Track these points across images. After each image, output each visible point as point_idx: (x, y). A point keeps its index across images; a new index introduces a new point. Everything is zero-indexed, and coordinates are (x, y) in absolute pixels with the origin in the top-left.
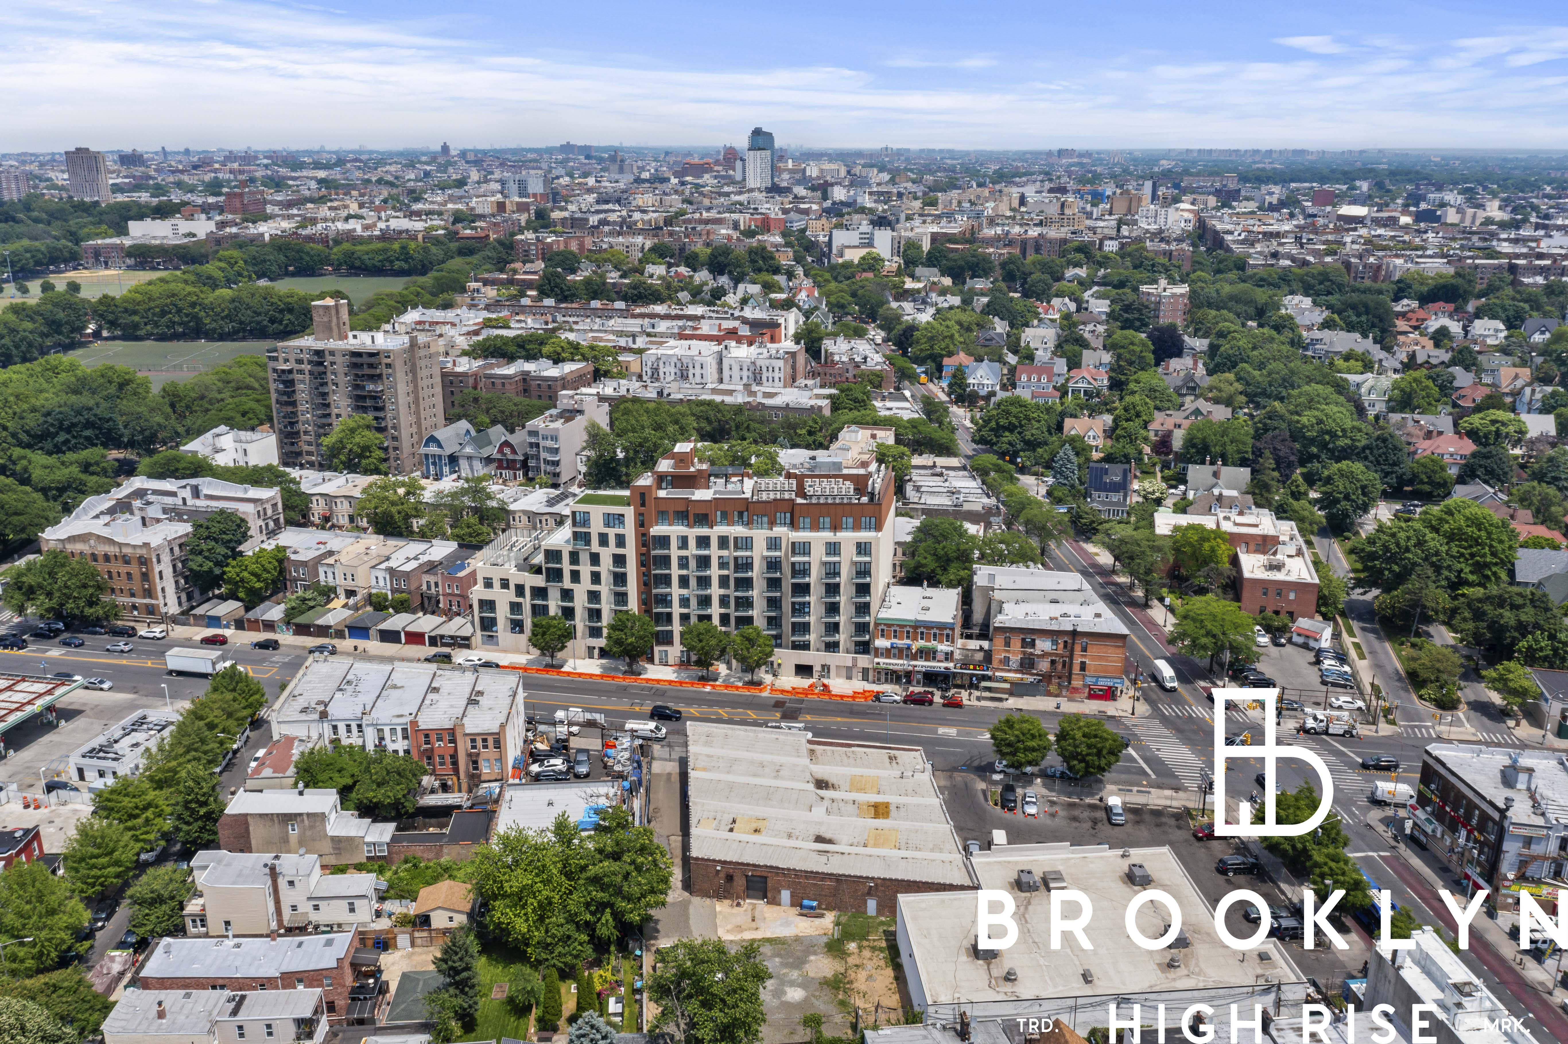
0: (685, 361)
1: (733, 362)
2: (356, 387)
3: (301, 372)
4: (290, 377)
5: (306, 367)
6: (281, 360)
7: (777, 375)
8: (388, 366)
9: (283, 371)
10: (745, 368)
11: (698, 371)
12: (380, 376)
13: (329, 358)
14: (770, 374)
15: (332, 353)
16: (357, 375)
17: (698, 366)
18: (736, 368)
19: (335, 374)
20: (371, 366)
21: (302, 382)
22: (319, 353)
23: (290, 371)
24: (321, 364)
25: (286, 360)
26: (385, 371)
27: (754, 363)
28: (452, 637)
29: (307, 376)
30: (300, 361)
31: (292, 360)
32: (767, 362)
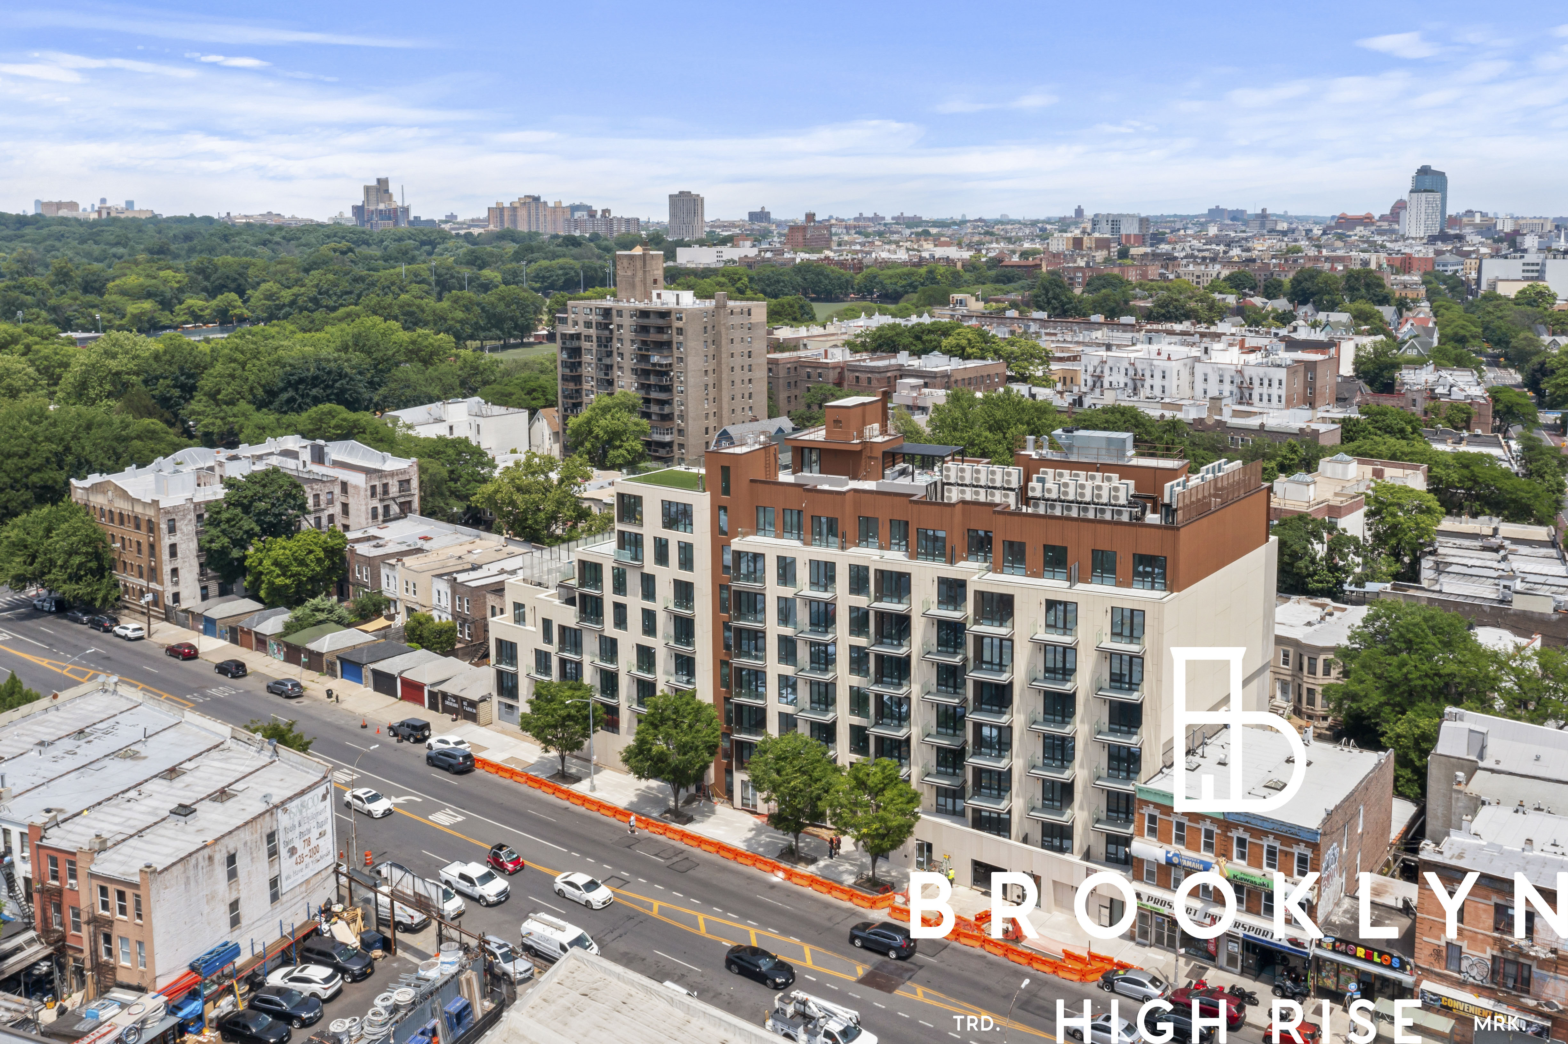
0: (1139, 367)
1: (1209, 370)
2: (644, 358)
3: (588, 338)
4: (575, 344)
5: (592, 332)
6: (570, 322)
7: (1275, 391)
8: (680, 331)
9: (572, 336)
10: (1227, 380)
11: (1158, 382)
12: (668, 344)
13: (616, 320)
14: (1265, 390)
15: (620, 313)
16: (644, 343)
17: (1158, 375)
18: (1213, 379)
19: (620, 340)
20: (660, 330)
21: (589, 351)
22: (607, 312)
23: (577, 336)
24: (606, 326)
25: (576, 323)
26: (676, 339)
27: (1240, 372)
29: (595, 344)
30: (588, 325)
31: (581, 323)
32: (1261, 371)
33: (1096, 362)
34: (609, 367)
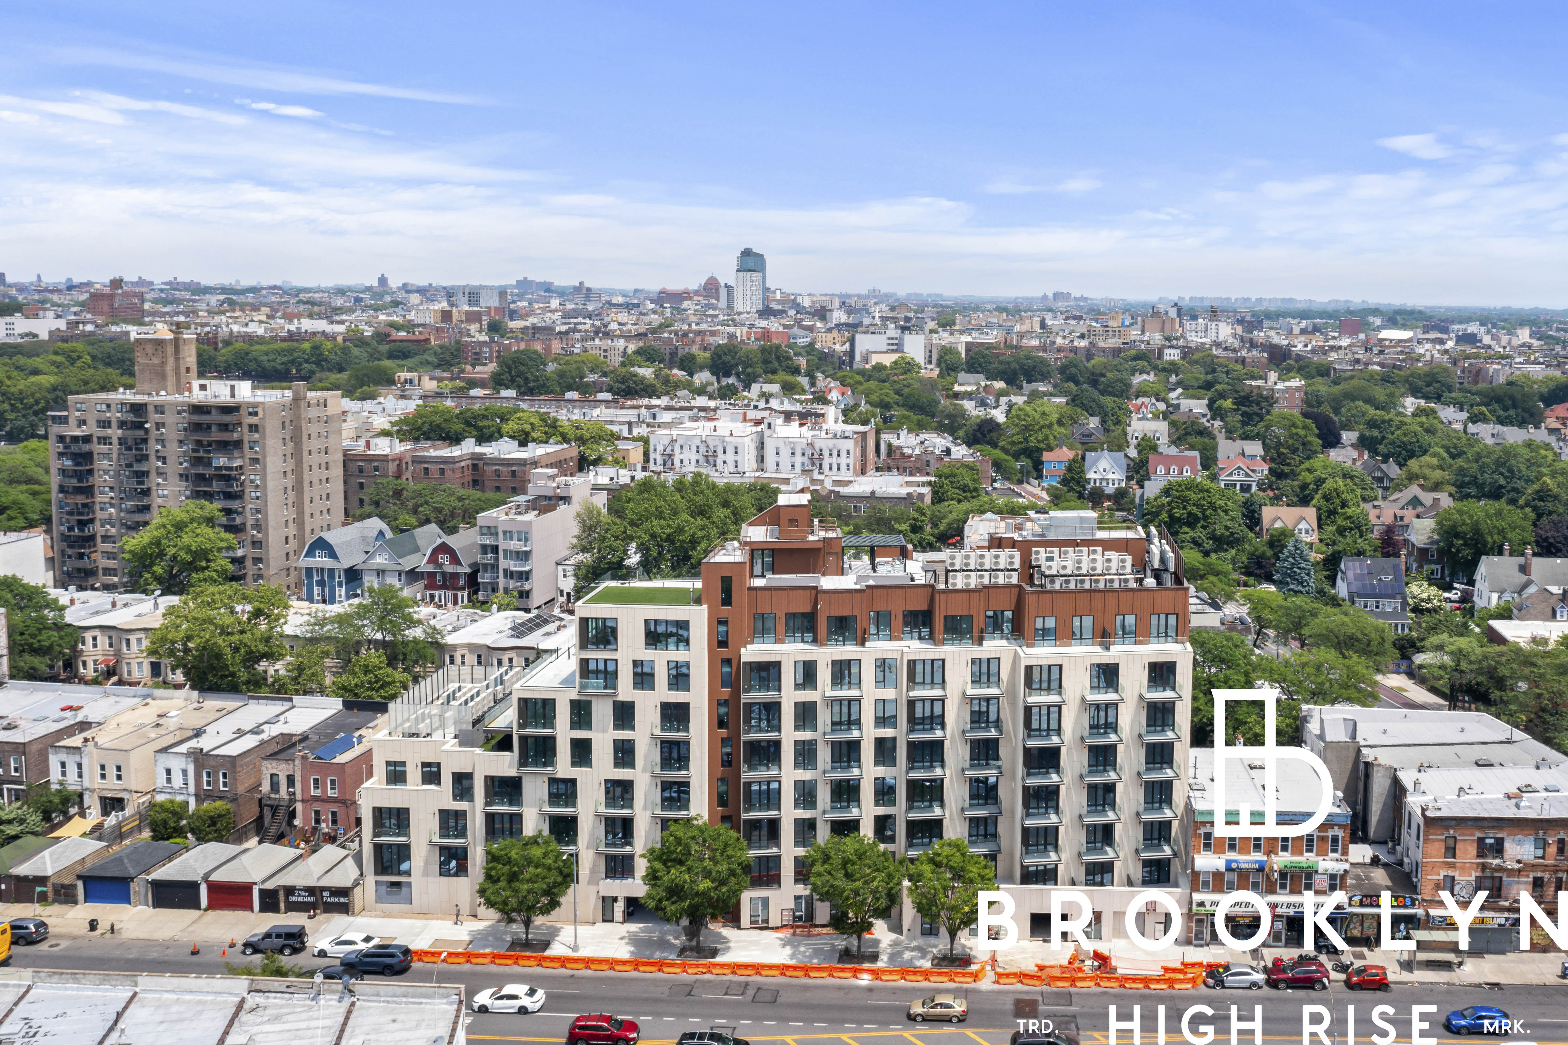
0: (711, 443)
1: (781, 444)
2: (197, 461)
3: (104, 440)
4: (86, 448)
5: (115, 433)
6: (72, 421)
7: (843, 461)
8: (254, 428)
9: (75, 439)
10: (798, 452)
11: (730, 457)
12: (238, 444)
13: (154, 417)
14: (834, 460)
15: (160, 409)
16: (199, 443)
17: (730, 451)
18: (785, 452)
19: (161, 441)
20: (225, 427)
21: (107, 456)
22: (138, 409)
23: (87, 439)
24: (140, 426)
25: (82, 422)
26: (247, 437)
27: (811, 445)
28: (311, 891)
29: (115, 447)
30: (105, 424)
31: (91, 422)
32: (831, 443)
33: (666, 441)
34: (141, 475)
